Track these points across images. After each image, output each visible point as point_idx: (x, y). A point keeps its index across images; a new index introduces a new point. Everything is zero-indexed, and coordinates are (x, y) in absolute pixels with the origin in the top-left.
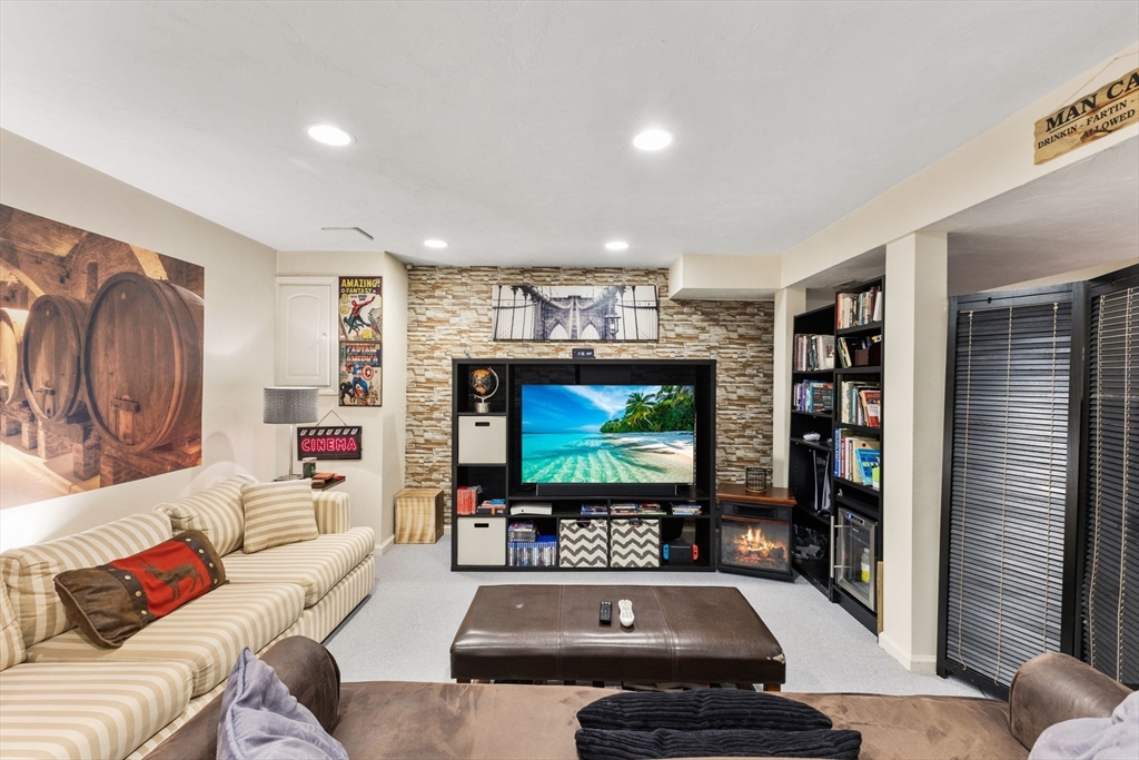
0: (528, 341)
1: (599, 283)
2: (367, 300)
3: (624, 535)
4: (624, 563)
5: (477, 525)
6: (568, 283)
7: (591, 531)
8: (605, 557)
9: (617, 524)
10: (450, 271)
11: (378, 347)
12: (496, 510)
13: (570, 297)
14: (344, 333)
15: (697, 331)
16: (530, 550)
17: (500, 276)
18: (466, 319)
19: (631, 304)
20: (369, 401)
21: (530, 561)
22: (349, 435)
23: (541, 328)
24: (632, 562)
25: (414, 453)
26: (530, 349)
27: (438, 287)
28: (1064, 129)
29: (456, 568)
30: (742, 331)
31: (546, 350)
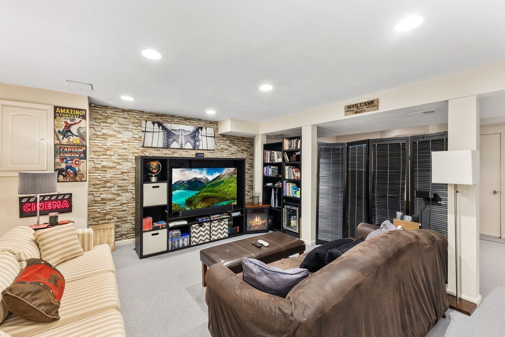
0: (160, 148)
1: (192, 125)
2: (75, 122)
3: (216, 227)
4: (216, 238)
5: (153, 235)
6: (178, 123)
7: (204, 228)
8: (209, 237)
9: (214, 223)
10: (117, 110)
11: (84, 148)
12: (162, 226)
13: (180, 130)
14: (58, 139)
15: (228, 147)
16: (178, 241)
17: (145, 116)
18: (126, 135)
19: (205, 135)
20: (77, 179)
21: (178, 245)
22: (63, 199)
23: (166, 142)
24: (219, 237)
25: (94, 206)
26: (161, 152)
27: (109, 118)
28: (351, 109)
29: (142, 257)
30: (242, 148)
31: (168, 152)
